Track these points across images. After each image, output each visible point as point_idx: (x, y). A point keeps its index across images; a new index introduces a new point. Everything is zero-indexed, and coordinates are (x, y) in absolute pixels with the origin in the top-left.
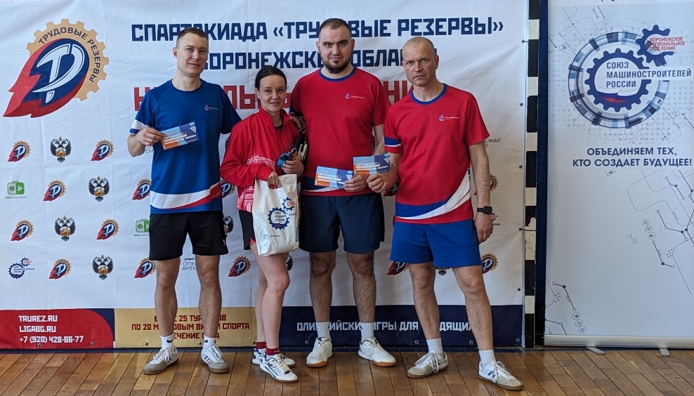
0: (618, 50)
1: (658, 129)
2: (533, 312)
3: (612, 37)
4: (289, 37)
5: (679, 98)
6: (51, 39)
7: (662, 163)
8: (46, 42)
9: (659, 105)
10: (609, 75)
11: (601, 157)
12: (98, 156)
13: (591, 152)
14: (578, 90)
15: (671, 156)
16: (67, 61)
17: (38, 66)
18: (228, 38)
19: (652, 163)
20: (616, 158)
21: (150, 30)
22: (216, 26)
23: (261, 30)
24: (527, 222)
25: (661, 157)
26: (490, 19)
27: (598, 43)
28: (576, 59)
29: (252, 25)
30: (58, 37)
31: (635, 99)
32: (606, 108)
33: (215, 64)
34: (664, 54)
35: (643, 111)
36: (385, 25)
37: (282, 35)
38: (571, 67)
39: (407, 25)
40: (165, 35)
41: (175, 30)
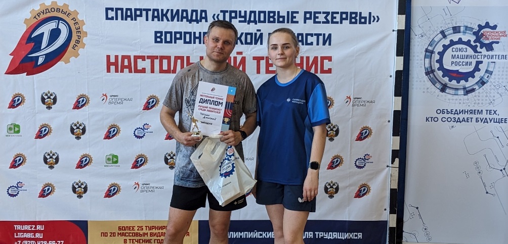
0: (460, 39)
1: (487, 96)
2: (395, 226)
3: (456, 30)
5: (502, 75)
6: (43, 16)
7: (489, 121)
8: (39, 19)
9: (487, 79)
10: (453, 57)
11: (446, 116)
12: (77, 106)
13: (439, 112)
14: (431, 67)
15: (495, 116)
16: (55, 34)
17: (33, 36)
18: (178, 20)
19: (482, 121)
20: (456, 116)
21: (119, 12)
22: (170, 11)
23: (203, 15)
24: (393, 162)
25: (488, 116)
26: (370, 13)
27: (446, 33)
28: (430, 45)
29: (196, 11)
30: (48, 15)
31: (471, 74)
32: (450, 81)
33: (168, 39)
34: (493, 43)
35: (476, 83)
36: (294, 15)
38: (427, 51)
39: (311, 16)
40: (131, 16)
41: (138, 13)
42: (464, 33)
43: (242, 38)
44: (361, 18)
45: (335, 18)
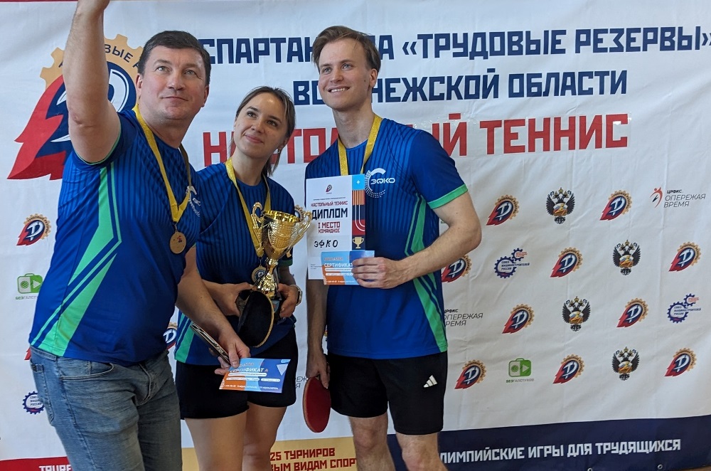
4: (425, 56)
17: (58, 103)
21: (225, 47)
23: (386, 46)
26: (698, 29)
36: (558, 37)
37: (414, 53)
39: (588, 37)
43: (459, 88)
44: (681, 38)
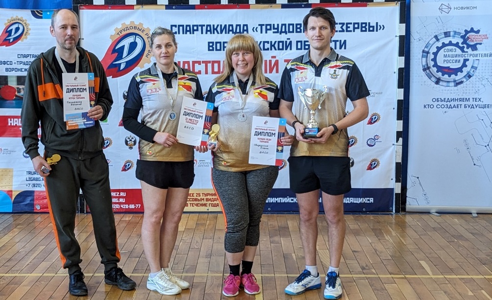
0: (450, 42)
1: (473, 87)
2: (400, 192)
3: (447, 34)
4: (261, 32)
5: (485, 70)
6: (124, 33)
7: (475, 107)
8: (121, 35)
9: (473, 73)
10: (445, 56)
11: (440, 103)
13: (434, 100)
14: (427, 64)
15: (480, 103)
16: (133, 46)
17: (116, 48)
18: (226, 33)
19: (469, 107)
20: (449, 104)
21: (181, 28)
22: (219, 26)
23: (245, 28)
24: (397, 141)
25: (474, 103)
26: (377, 23)
27: (439, 37)
28: (426, 47)
29: (240, 25)
30: (128, 32)
31: (460, 70)
32: (443, 75)
33: (218, 48)
34: (477, 44)
35: (464, 77)
37: (257, 31)
38: (423, 51)
40: (190, 31)
41: (195, 28)
42: (454, 36)
43: (275, 46)
44: (370, 27)
45: (349, 27)
